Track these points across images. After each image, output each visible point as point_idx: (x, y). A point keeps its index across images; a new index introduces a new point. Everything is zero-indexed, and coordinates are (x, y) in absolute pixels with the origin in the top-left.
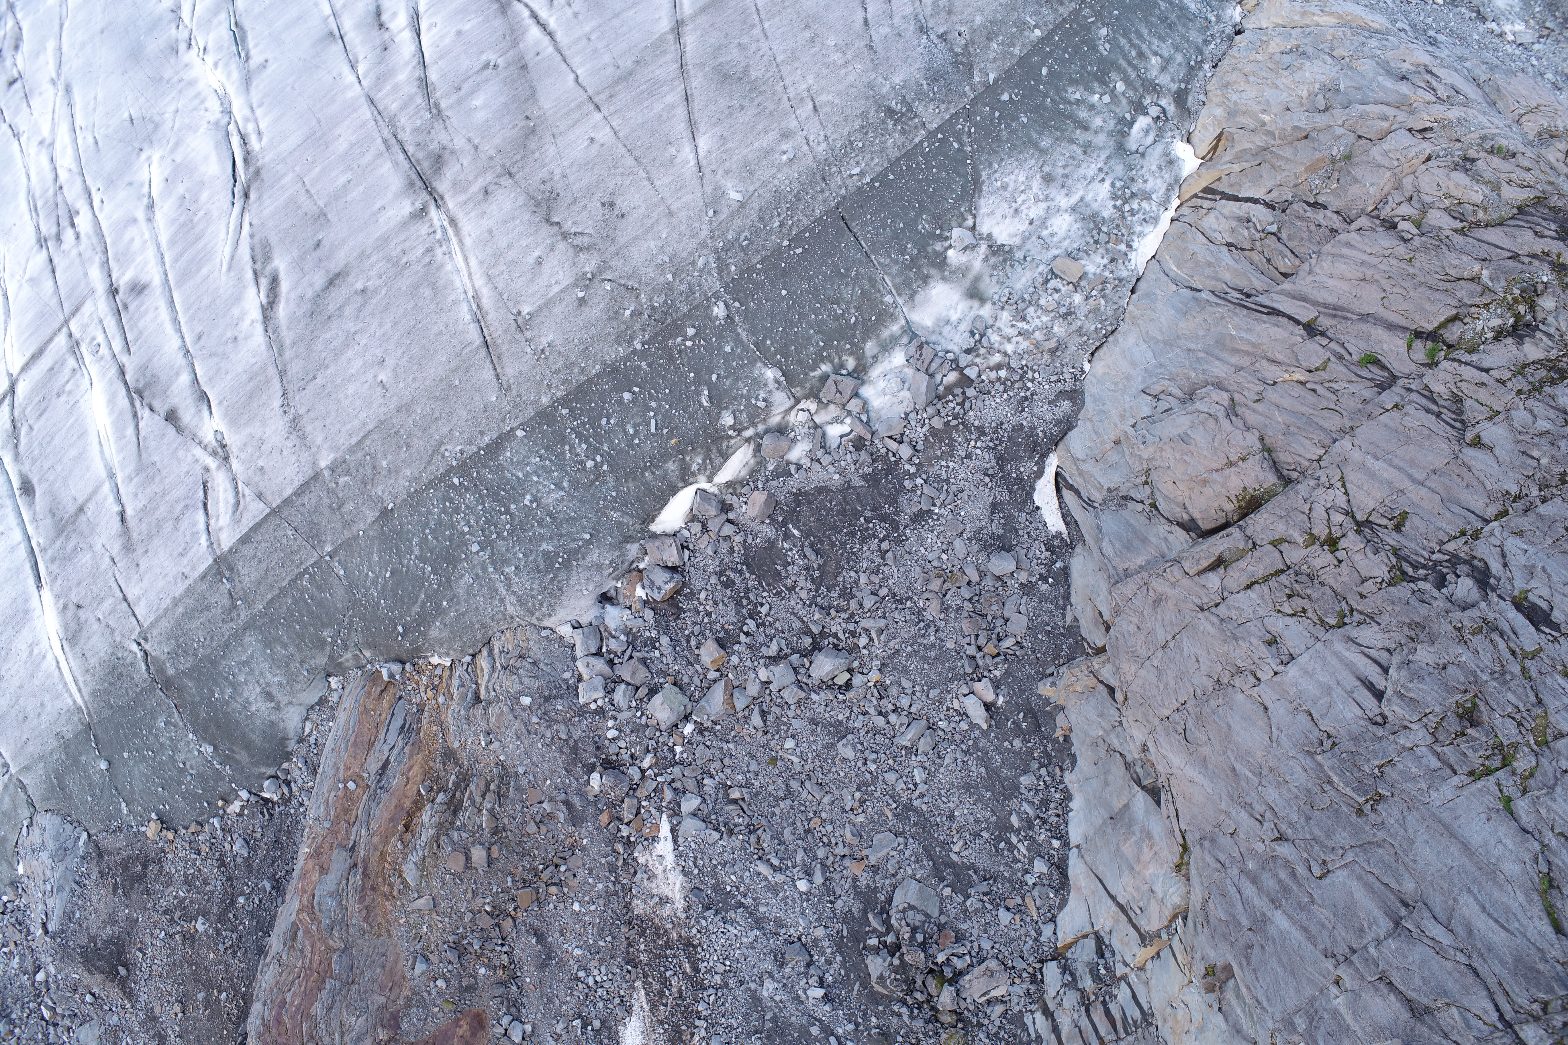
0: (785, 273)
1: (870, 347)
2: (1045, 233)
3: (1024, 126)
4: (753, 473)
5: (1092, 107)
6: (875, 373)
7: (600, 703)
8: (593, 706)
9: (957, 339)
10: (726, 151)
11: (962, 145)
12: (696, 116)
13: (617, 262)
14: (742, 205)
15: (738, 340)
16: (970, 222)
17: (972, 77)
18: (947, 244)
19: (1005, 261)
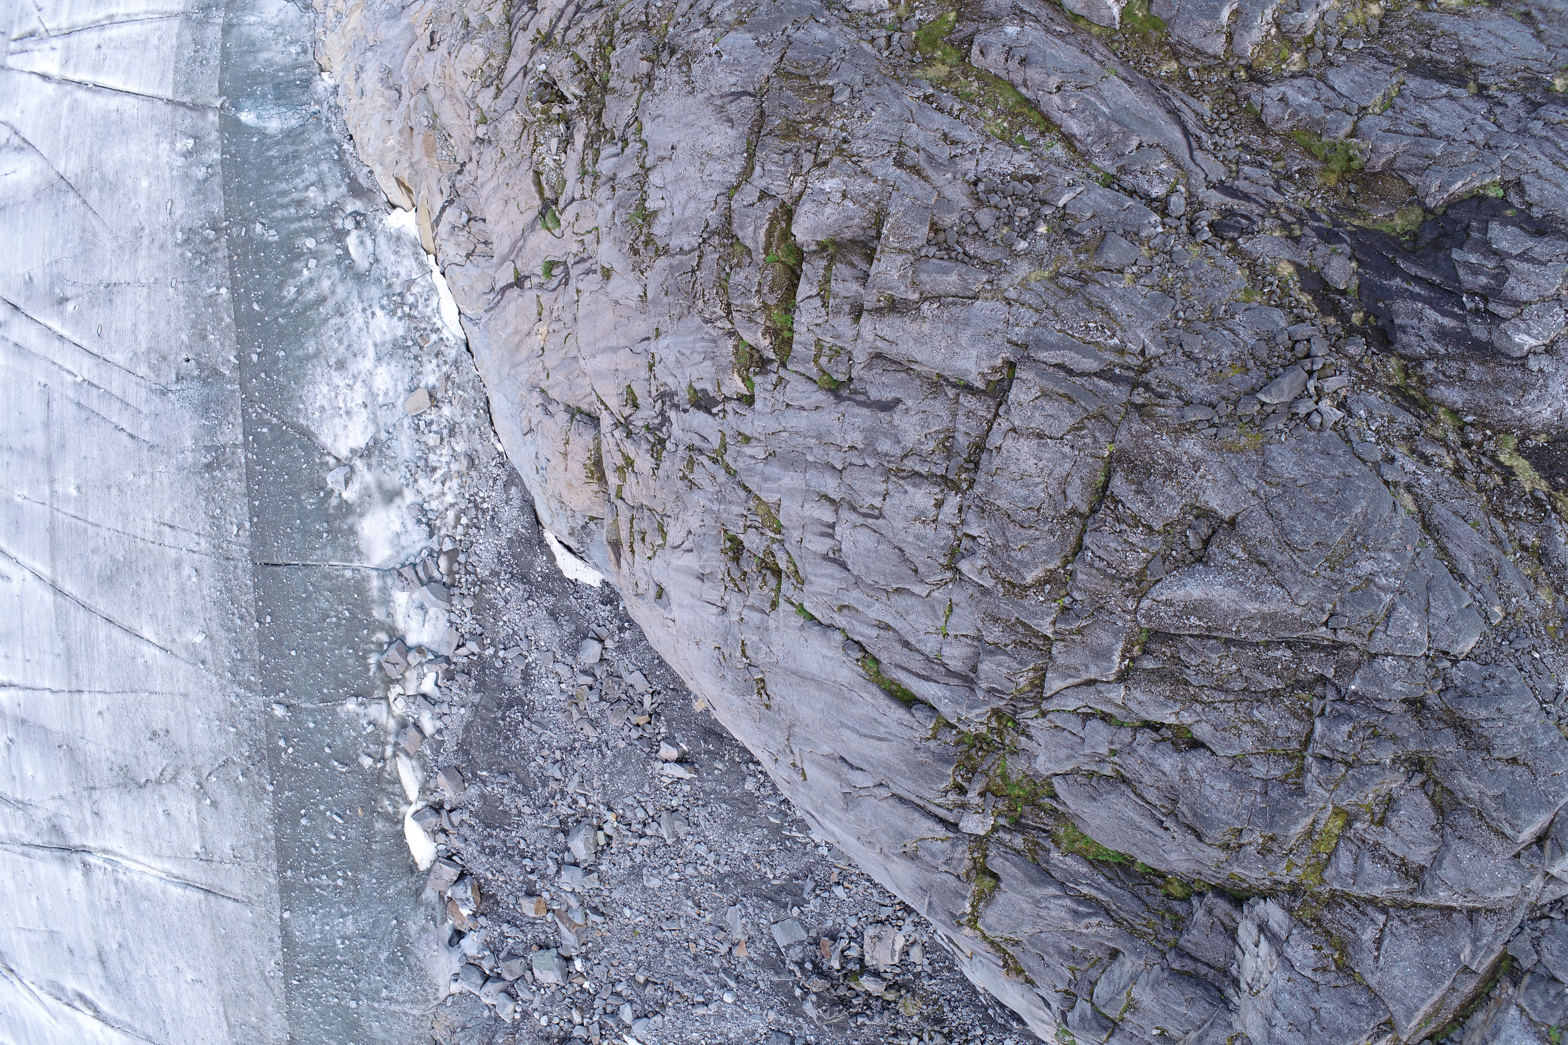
0: (280, 642)
1: (378, 613)
2: (381, 400)
3: (287, 357)
4: (424, 767)
5: (311, 281)
6: (400, 624)
7: (518, 1009)
8: (517, 1016)
9: (416, 537)
10: (163, 621)
11: (267, 423)
12: (126, 624)
13: (199, 760)
14: (209, 637)
15: (310, 712)
16: (332, 461)
17: (223, 375)
18: (336, 494)
19: (381, 451)
